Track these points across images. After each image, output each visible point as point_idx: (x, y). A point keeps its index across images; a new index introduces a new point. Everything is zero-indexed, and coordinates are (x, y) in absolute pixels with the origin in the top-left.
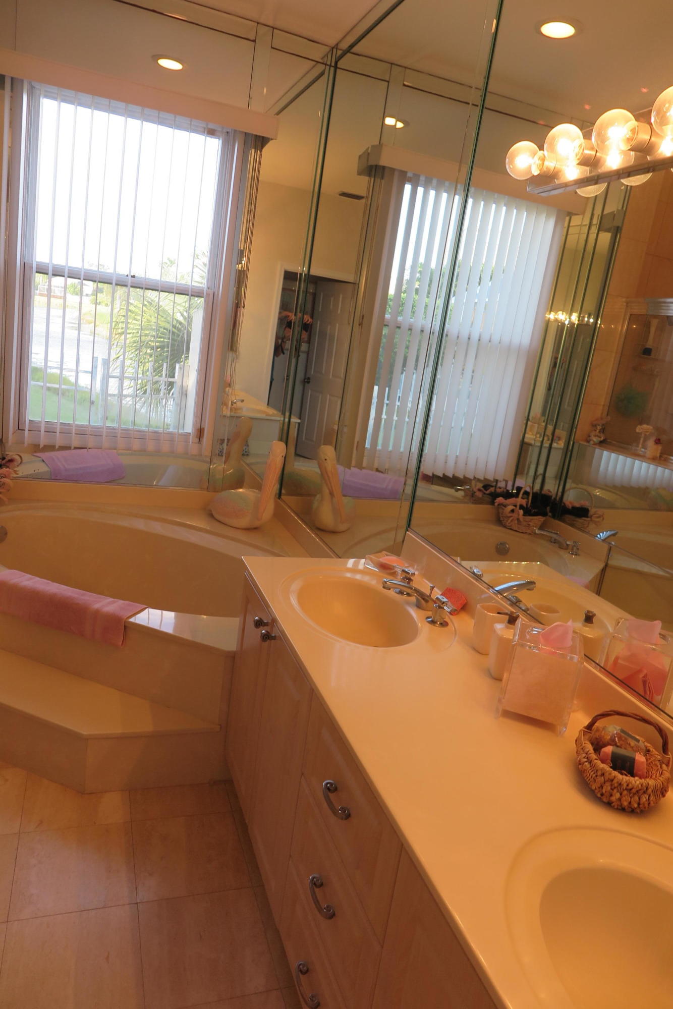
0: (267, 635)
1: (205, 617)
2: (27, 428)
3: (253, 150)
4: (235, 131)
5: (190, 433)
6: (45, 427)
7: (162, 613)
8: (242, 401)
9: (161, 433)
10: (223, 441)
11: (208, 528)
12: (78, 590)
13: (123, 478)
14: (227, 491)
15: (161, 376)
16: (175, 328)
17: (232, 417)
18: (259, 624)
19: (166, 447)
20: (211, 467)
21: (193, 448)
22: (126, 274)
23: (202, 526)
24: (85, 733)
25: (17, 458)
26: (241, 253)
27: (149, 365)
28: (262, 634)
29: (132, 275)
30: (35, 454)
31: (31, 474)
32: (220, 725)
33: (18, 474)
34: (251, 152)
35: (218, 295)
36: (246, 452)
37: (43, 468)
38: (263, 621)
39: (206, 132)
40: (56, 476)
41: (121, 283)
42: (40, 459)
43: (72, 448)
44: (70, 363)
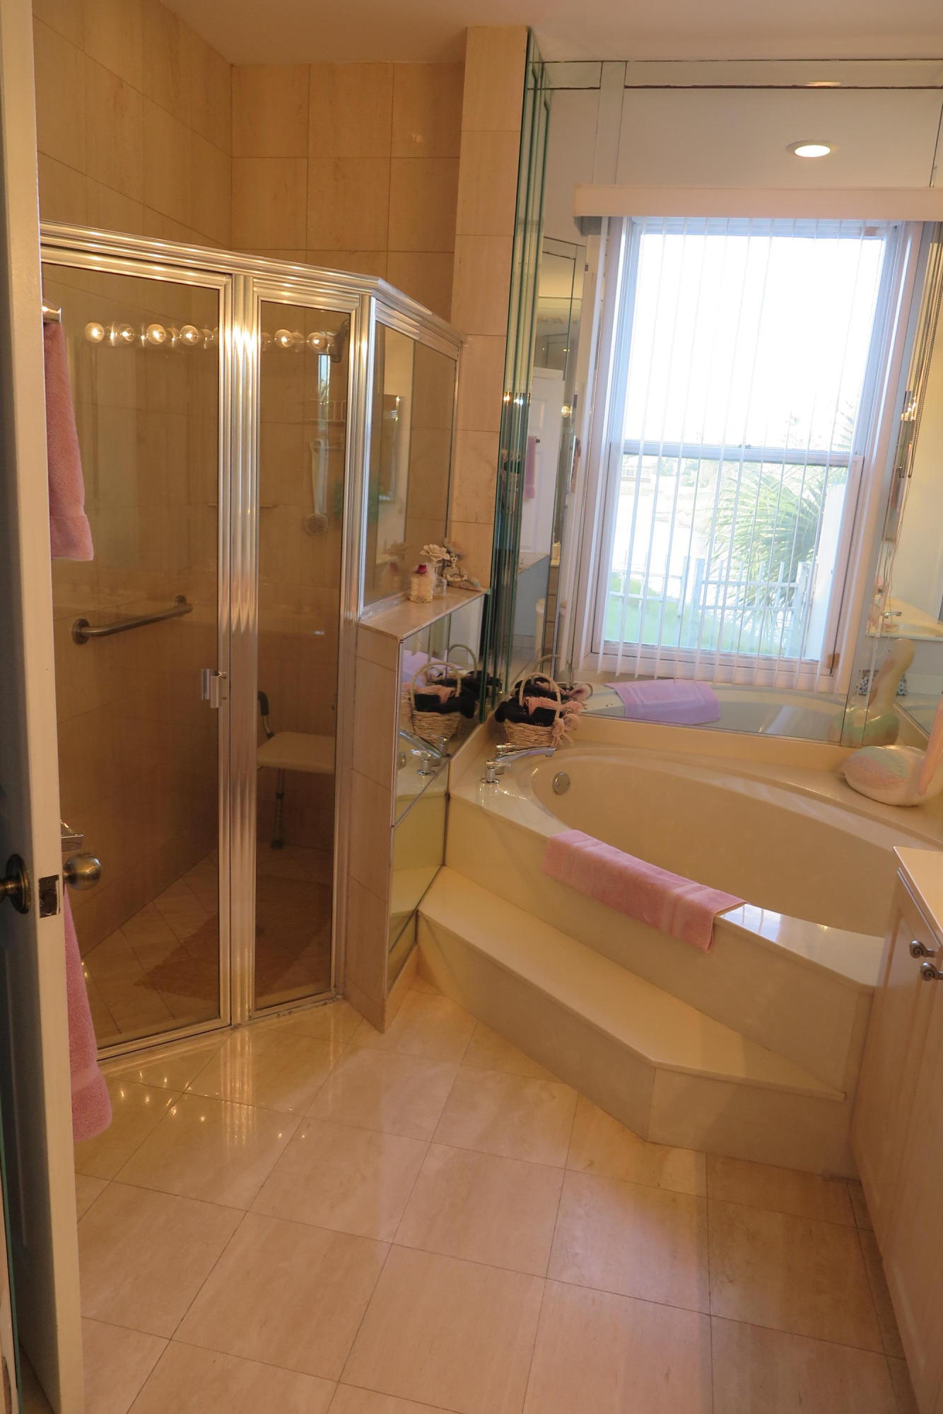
0: (930, 970)
1: (826, 927)
2: (601, 651)
3: (936, 245)
4: (908, 223)
5: (818, 661)
6: (623, 649)
7: (763, 913)
8: (899, 614)
9: (776, 660)
10: (866, 673)
11: (838, 800)
12: (654, 867)
13: (718, 720)
14: (871, 747)
15: (777, 580)
16: (803, 513)
17: (882, 637)
18: (918, 951)
19: (781, 681)
20: (847, 710)
21: (822, 683)
22: (739, 445)
23: (828, 795)
24: (653, 1059)
25: (588, 688)
26: (907, 398)
27: (760, 566)
28: (922, 967)
29: (747, 444)
30: (607, 684)
31: (603, 709)
32: (845, 1093)
33: (586, 709)
34: (933, 246)
35: (870, 461)
36: (901, 690)
37: (615, 702)
38: (925, 948)
39: (862, 235)
40: (631, 714)
41: (732, 457)
42: (612, 690)
43: (656, 678)
44: (658, 567)
